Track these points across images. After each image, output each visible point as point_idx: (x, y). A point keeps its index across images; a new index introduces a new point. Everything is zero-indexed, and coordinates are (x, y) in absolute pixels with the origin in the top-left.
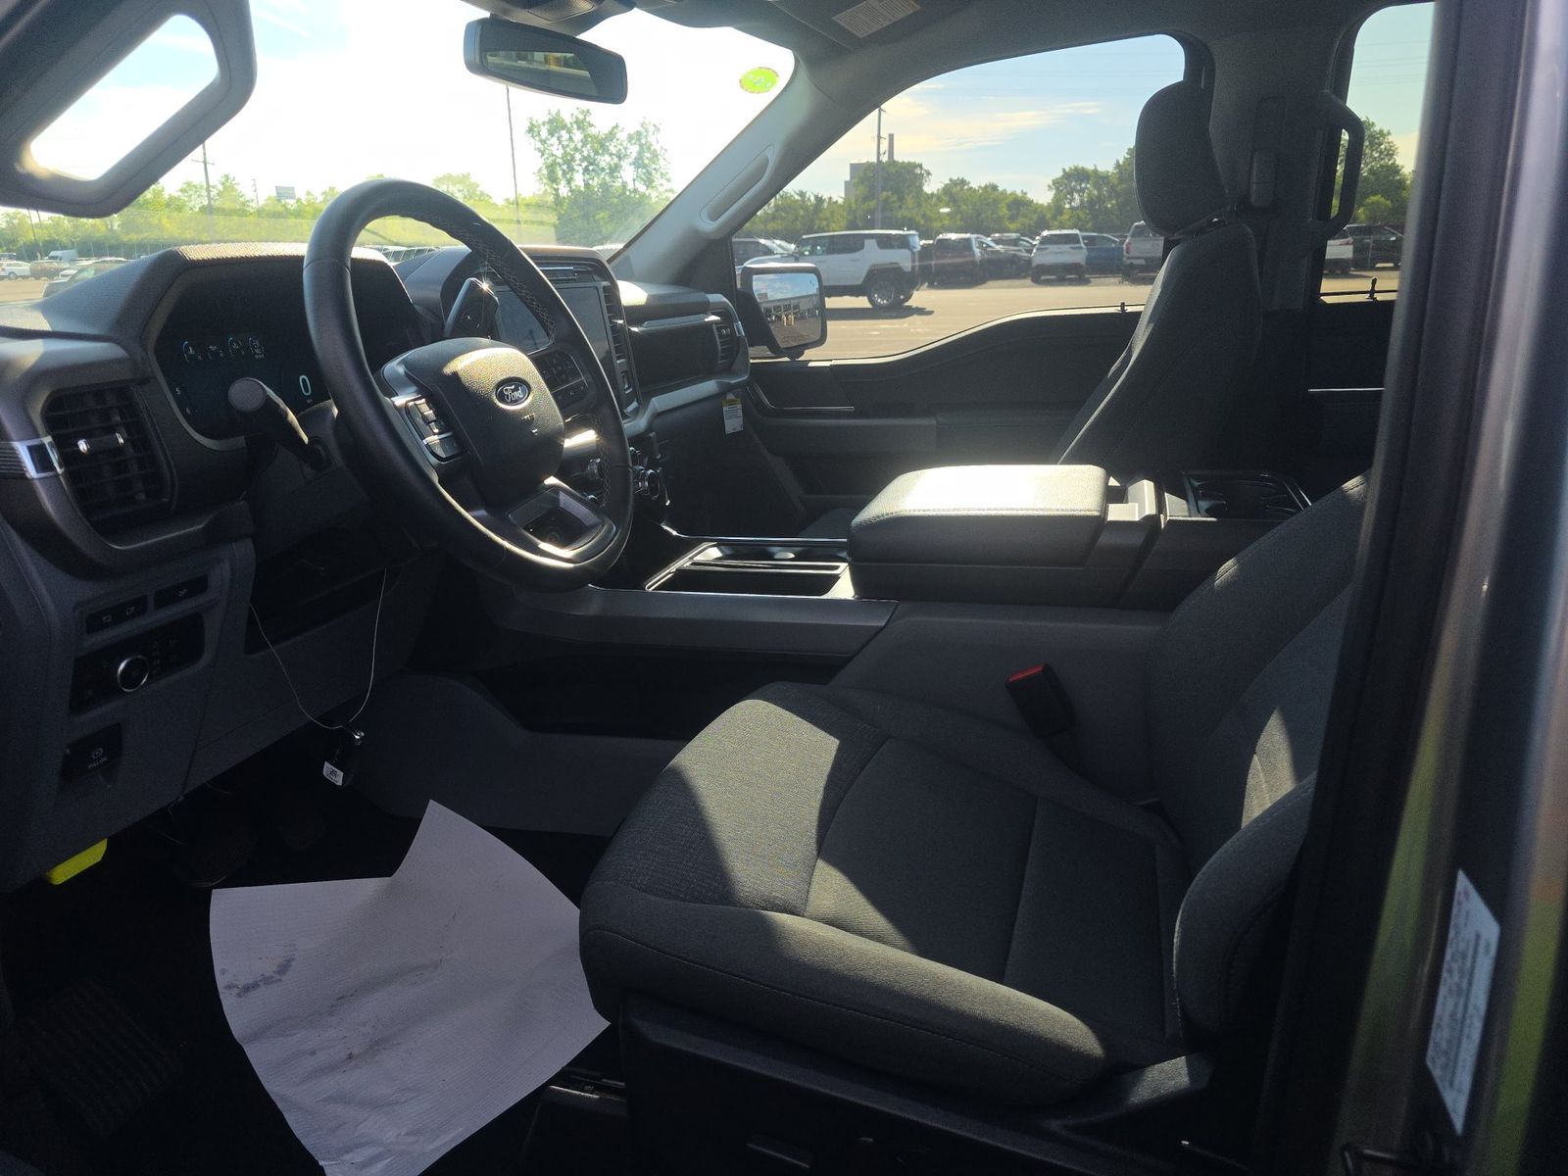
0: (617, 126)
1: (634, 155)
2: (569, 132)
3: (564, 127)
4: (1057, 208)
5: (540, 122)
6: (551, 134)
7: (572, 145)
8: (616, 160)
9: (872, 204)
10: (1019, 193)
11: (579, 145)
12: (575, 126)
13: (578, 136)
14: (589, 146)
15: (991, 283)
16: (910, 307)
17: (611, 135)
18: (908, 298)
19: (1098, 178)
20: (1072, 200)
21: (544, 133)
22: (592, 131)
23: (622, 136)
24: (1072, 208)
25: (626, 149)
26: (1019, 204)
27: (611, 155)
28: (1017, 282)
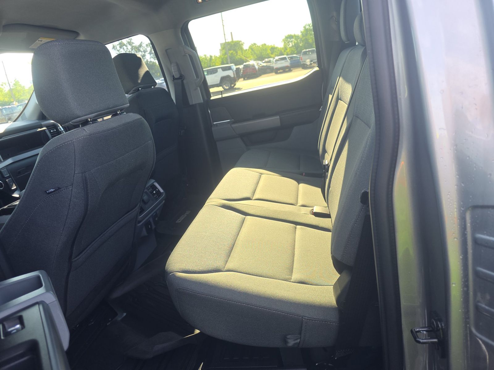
0: (142, 42)
1: (149, 51)
2: (126, 46)
3: (124, 45)
4: (285, 48)
5: (116, 45)
6: (121, 47)
7: (128, 51)
8: (143, 53)
9: (226, 56)
10: (273, 45)
11: (131, 50)
12: (128, 44)
13: (129, 47)
14: (134, 50)
15: (263, 76)
16: (236, 88)
17: (140, 46)
19: (296, 37)
20: (289, 45)
21: (118, 48)
22: (134, 45)
23: (144, 45)
24: (290, 48)
25: (146, 49)
26: (273, 49)
27: (141, 52)
28: (271, 74)
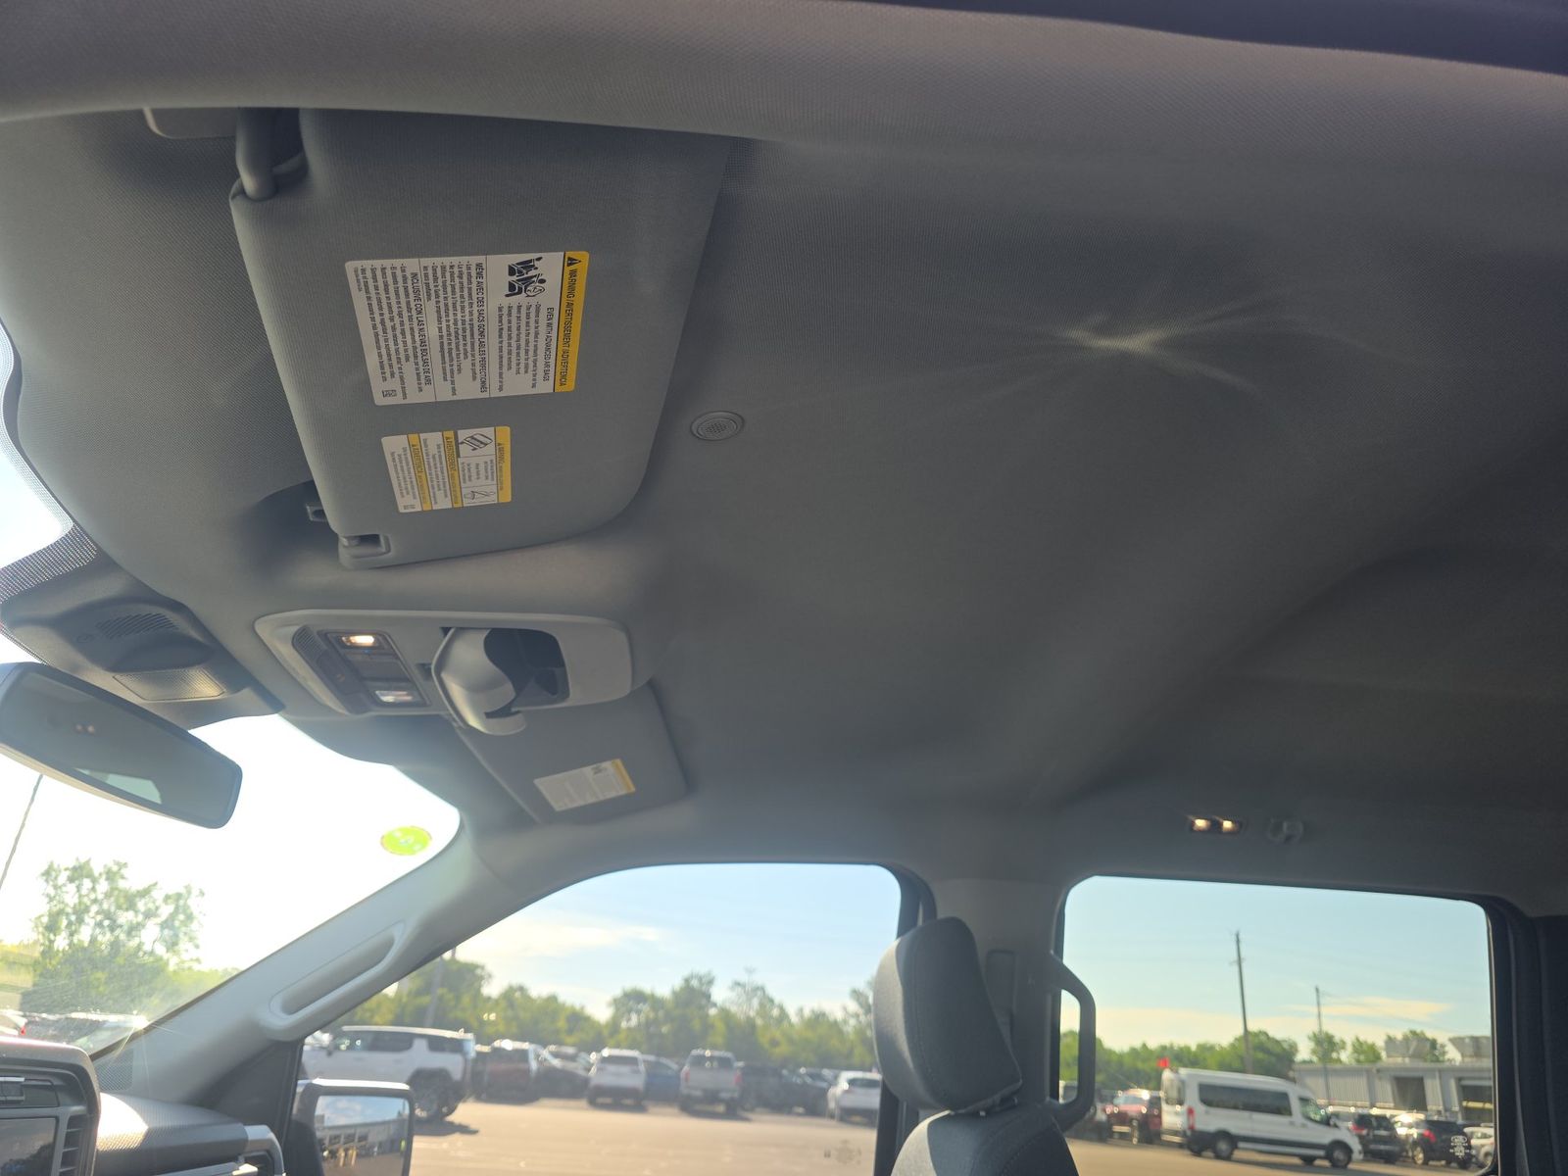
0: (156, 884)
1: (163, 917)
2: (94, 881)
3: (90, 876)
4: (614, 1026)
5: (62, 867)
6: (71, 880)
7: (93, 896)
8: (140, 918)
9: (425, 1000)
10: (578, 1007)
11: (100, 896)
12: (104, 877)
13: (103, 886)
14: (112, 899)
15: (545, 1102)
16: (451, 1124)
17: (145, 893)
18: (451, 1111)
19: (655, 1002)
20: (629, 1020)
21: (62, 878)
22: (122, 884)
23: (158, 895)
24: (629, 1029)
25: (157, 908)
26: (578, 1019)
27: (136, 912)
28: (572, 1103)
